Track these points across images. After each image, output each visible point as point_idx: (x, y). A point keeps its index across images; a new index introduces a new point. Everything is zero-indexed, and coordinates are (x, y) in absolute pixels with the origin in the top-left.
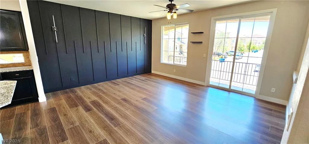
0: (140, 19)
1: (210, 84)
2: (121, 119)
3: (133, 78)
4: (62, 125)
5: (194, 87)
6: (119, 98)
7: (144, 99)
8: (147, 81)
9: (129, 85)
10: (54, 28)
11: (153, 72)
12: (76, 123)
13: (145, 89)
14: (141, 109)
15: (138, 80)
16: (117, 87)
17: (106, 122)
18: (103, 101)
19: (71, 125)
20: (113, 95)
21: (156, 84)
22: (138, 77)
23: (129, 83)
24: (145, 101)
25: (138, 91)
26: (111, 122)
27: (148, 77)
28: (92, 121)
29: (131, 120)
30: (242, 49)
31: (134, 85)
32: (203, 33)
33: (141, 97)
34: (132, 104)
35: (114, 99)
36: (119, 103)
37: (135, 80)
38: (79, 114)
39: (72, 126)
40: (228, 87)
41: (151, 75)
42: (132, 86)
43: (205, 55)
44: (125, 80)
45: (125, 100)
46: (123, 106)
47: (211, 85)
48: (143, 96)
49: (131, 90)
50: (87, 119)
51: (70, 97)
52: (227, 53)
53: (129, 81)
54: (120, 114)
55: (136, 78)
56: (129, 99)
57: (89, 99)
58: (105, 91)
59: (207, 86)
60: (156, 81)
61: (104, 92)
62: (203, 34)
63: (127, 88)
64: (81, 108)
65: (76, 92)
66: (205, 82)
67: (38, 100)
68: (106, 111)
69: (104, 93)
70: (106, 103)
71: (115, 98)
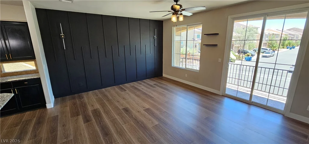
0: (150, 21)
1: (226, 93)
2: (115, 135)
3: (142, 83)
4: (57, 138)
5: (207, 97)
6: (121, 108)
7: (147, 110)
8: (156, 86)
9: (135, 91)
10: (62, 35)
11: (164, 75)
12: (71, 135)
13: (151, 97)
14: (140, 123)
15: (147, 85)
16: (123, 93)
17: (100, 138)
18: (104, 110)
19: (65, 138)
20: (117, 104)
21: (164, 90)
22: (148, 81)
23: (136, 88)
24: (147, 113)
25: (143, 100)
26: (104, 139)
27: (158, 82)
28: (86, 135)
29: (125, 138)
30: (274, 45)
31: (141, 91)
32: (218, 34)
33: (144, 107)
34: (133, 116)
35: (116, 108)
36: (120, 114)
37: (144, 85)
38: (77, 126)
39: (65, 140)
40: (248, 99)
41: (162, 79)
42: (138, 93)
43: (220, 60)
44: (133, 85)
45: (126, 110)
46: (122, 117)
47: (227, 95)
48: (147, 105)
49: (136, 98)
50: (82, 133)
51: (75, 104)
52: (254, 51)
53: (137, 87)
54: (116, 128)
55: (145, 83)
56: (131, 109)
57: (92, 107)
58: (110, 98)
59: (223, 96)
60: (164, 86)
61: (108, 98)
62: (218, 36)
63: (133, 95)
64: (81, 118)
65: (82, 98)
66: (220, 91)
67: (45, 107)
68: (104, 123)
69: (108, 100)
70: (107, 112)
71: (118, 107)
